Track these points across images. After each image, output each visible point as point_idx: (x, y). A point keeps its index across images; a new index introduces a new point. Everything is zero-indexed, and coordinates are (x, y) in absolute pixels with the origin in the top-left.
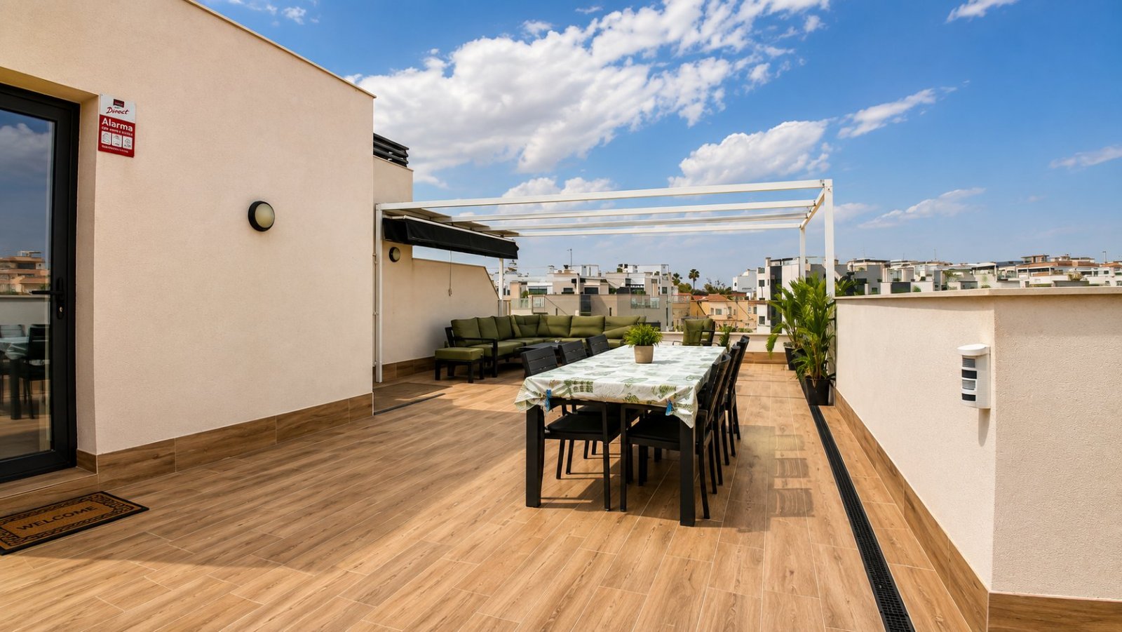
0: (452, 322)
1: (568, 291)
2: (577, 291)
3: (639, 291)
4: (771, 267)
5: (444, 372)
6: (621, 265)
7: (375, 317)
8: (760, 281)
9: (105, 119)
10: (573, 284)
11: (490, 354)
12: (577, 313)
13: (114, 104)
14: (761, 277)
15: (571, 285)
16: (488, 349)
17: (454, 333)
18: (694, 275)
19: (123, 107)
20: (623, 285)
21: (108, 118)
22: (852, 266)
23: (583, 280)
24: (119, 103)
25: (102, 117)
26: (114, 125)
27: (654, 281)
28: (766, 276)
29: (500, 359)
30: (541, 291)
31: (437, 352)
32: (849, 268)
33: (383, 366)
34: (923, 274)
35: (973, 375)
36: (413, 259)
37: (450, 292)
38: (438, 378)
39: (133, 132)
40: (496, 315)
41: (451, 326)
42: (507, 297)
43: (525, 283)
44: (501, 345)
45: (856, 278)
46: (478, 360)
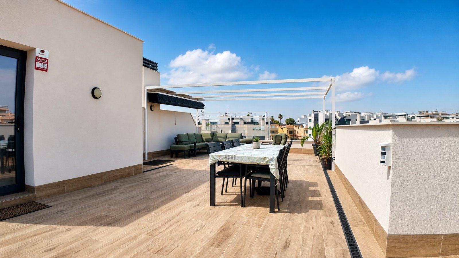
0: (177, 135)
1: (226, 123)
2: (230, 123)
3: (257, 123)
4: (314, 114)
5: (174, 155)
6: (249, 113)
7: (144, 133)
8: (309, 120)
9: (38, 58)
10: (229, 120)
12: (230, 132)
13: (41, 52)
14: (309, 118)
15: (228, 121)
16: (192, 146)
17: (178, 140)
18: (281, 117)
19: (44, 53)
20: (250, 121)
21: (39, 57)
22: (345, 114)
23: (233, 119)
24: (42, 51)
25: (37, 57)
26: (41, 60)
27: (263, 119)
28: (312, 118)
29: (197, 150)
30: (215, 123)
31: (171, 147)
32: (344, 115)
33: (148, 153)
34: (375, 117)
35: (384, 153)
36: (160, 110)
37: (176, 123)
38: (172, 157)
39: (47, 62)
40: (195, 133)
41: (177, 137)
42: (200, 126)
43: (208, 120)
44: (197, 144)
45: (346, 119)
46: (188, 150)
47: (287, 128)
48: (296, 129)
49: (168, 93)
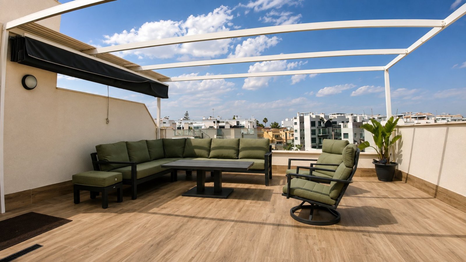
1: (211, 127)
2: (216, 127)
3: (243, 127)
4: (300, 117)
6: (234, 116)
8: (295, 123)
11: (129, 177)
12: (215, 136)
14: (295, 121)
17: (99, 158)
18: (265, 120)
20: (236, 124)
23: (218, 122)
28: (298, 121)
32: (330, 117)
33: (5, 196)
36: (57, 88)
37: (107, 121)
38: (77, 201)
41: (96, 152)
43: (192, 124)
44: (140, 168)
45: (332, 122)
46: (113, 185)
47: (273, 132)
48: (281, 132)
49: (82, 51)
